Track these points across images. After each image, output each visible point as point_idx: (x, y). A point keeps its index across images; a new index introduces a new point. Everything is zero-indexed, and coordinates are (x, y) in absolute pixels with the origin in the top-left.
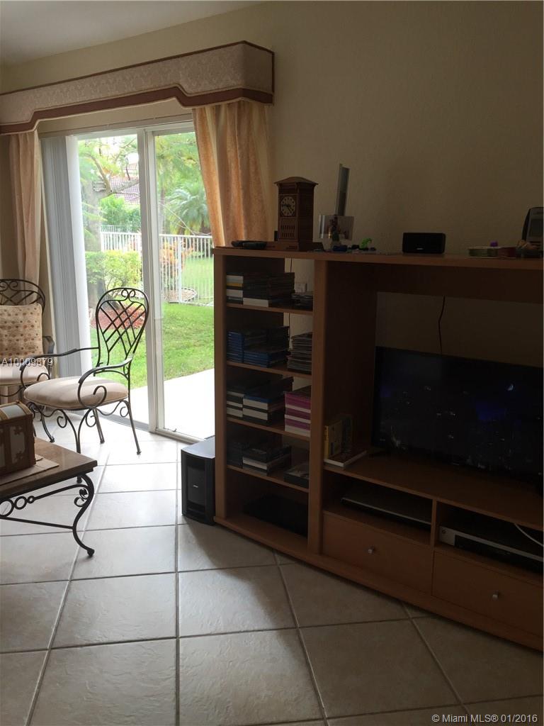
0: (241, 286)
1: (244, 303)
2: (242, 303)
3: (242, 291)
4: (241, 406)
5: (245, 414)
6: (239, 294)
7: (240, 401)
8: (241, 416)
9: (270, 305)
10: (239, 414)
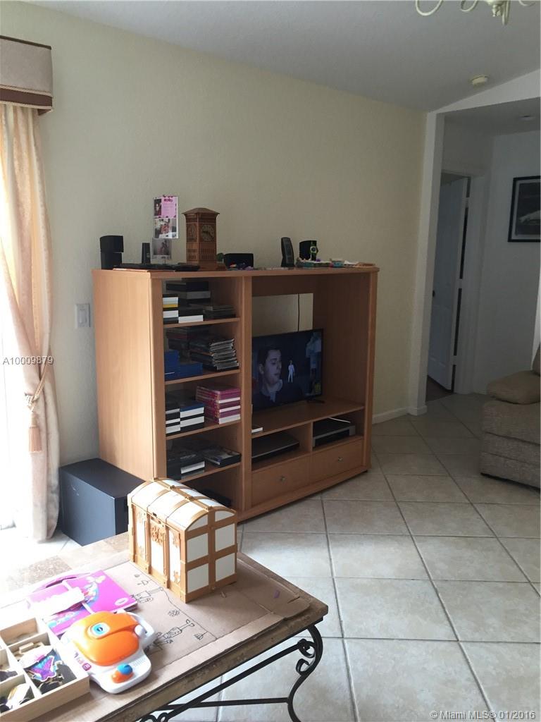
0: (177, 306)
1: (180, 322)
2: (177, 322)
3: (177, 311)
4: (178, 420)
5: (182, 426)
6: (175, 314)
7: (177, 415)
8: (179, 430)
9: (205, 319)
10: (177, 428)
